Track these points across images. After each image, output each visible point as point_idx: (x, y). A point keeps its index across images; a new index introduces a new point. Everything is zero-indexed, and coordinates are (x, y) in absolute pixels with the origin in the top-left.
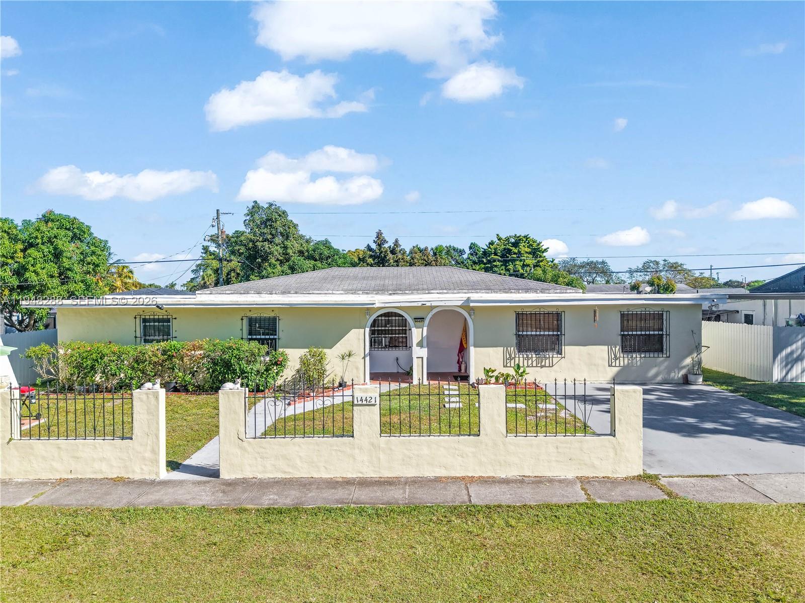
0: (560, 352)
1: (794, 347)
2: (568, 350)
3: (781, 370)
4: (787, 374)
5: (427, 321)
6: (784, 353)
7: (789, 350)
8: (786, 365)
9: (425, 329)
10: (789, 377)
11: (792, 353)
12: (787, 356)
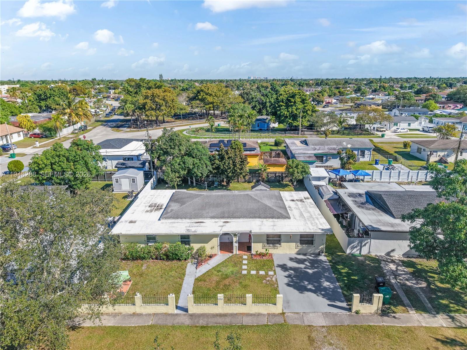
0: (280, 244)
1: (355, 244)
2: (282, 244)
3: (350, 250)
4: (351, 251)
5: (238, 236)
6: (351, 245)
7: (353, 244)
8: (352, 249)
9: (237, 238)
10: (352, 252)
11: (354, 245)
12: (352, 246)
